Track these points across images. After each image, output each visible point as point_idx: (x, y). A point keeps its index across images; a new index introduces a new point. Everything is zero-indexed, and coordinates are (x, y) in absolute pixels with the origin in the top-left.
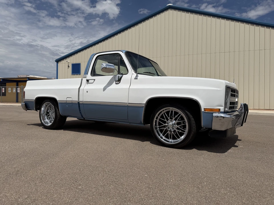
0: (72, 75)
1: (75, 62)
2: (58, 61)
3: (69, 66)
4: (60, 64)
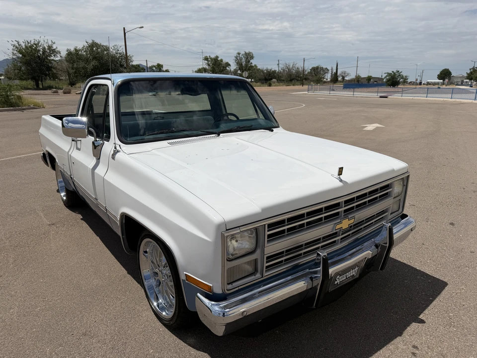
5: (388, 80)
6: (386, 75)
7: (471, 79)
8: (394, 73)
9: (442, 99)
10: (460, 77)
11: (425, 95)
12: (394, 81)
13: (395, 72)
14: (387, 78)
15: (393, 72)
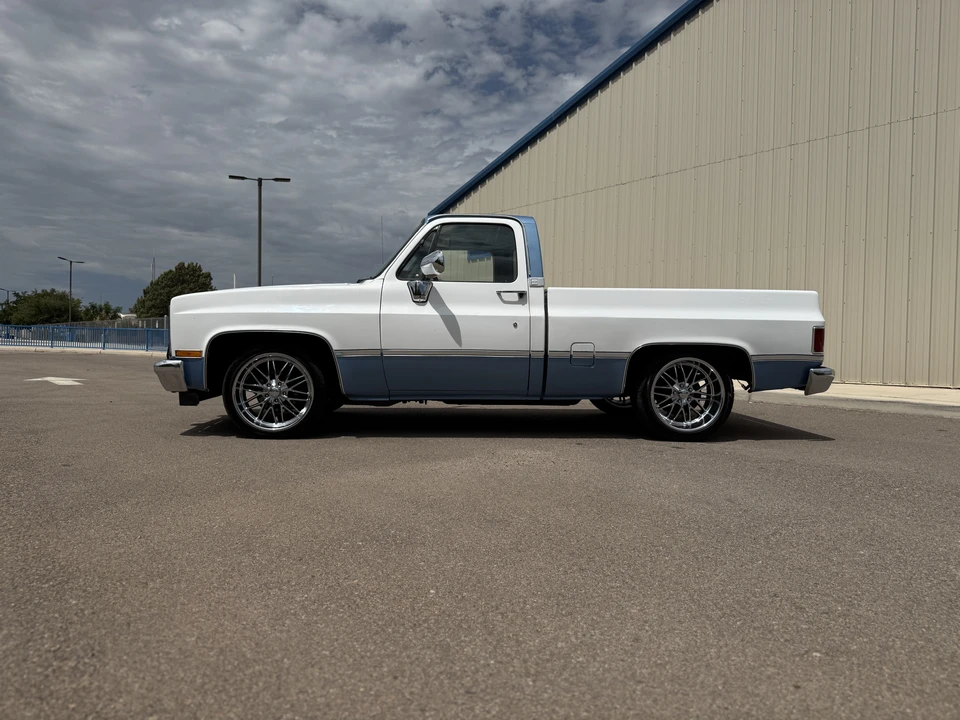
7: (8, 324)
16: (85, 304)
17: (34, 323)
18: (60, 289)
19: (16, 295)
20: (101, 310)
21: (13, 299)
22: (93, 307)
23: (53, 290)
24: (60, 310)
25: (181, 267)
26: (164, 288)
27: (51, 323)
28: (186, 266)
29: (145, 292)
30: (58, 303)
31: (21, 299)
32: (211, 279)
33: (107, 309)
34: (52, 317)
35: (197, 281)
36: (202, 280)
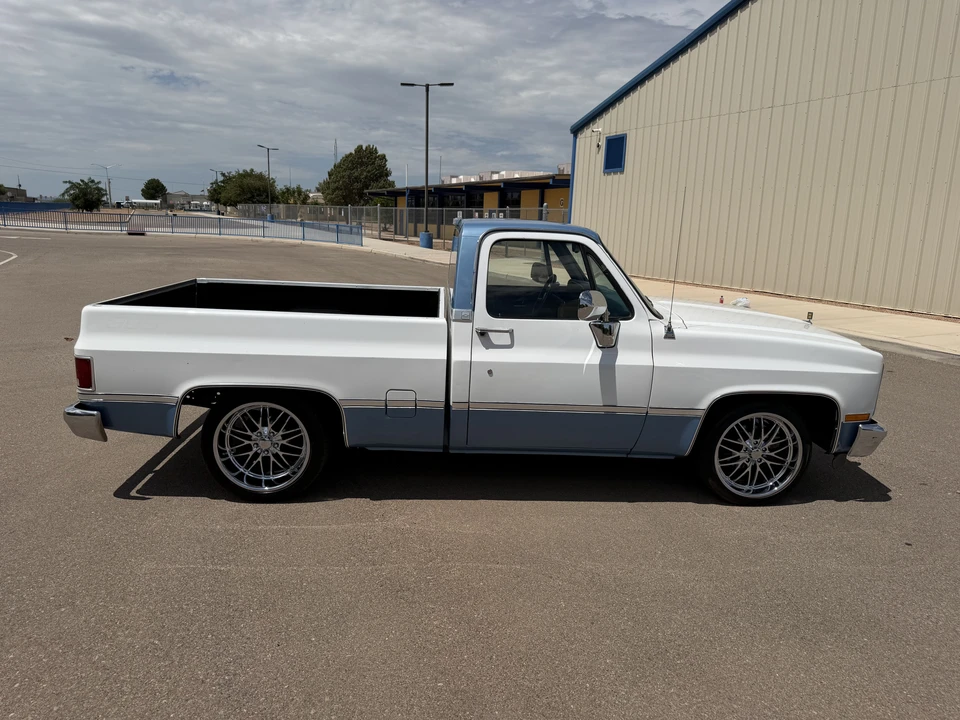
0: (604, 173)
1: (614, 132)
2: (577, 130)
3: (598, 146)
4: (581, 137)
5: (75, 198)
6: (68, 185)
7: (217, 201)
8: (86, 184)
9: (250, 238)
10: (183, 196)
11: (217, 231)
12: (87, 199)
13: (86, 181)
14: (72, 192)
15: (82, 181)
16: (280, 186)
17: (240, 202)
18: (257, 170)
19: (223, 175)
20: (294, 192)
21: (221, 178)
22: (288, 189)
23: (252, 170)
24: (259, 189)
25: (359, 149)
26: (345, 170)
27: (254, 203)
28: (364, 148)
29: (330, 174)
30: (258, 184)
31: (227, 179)
32: (386, 161)
33: (299, 191)
34: (253, 196)
35: (373, 163)
36: (378, 162)
